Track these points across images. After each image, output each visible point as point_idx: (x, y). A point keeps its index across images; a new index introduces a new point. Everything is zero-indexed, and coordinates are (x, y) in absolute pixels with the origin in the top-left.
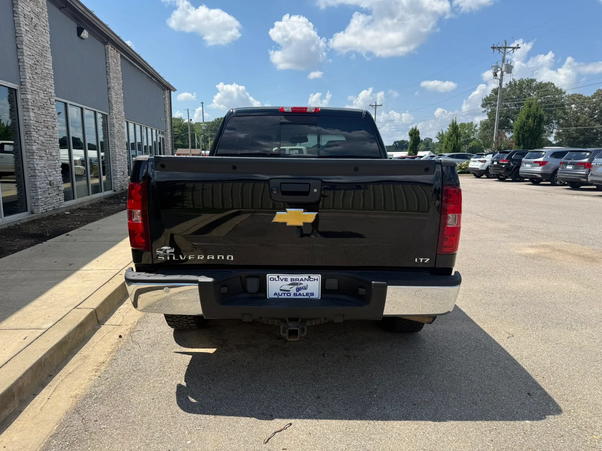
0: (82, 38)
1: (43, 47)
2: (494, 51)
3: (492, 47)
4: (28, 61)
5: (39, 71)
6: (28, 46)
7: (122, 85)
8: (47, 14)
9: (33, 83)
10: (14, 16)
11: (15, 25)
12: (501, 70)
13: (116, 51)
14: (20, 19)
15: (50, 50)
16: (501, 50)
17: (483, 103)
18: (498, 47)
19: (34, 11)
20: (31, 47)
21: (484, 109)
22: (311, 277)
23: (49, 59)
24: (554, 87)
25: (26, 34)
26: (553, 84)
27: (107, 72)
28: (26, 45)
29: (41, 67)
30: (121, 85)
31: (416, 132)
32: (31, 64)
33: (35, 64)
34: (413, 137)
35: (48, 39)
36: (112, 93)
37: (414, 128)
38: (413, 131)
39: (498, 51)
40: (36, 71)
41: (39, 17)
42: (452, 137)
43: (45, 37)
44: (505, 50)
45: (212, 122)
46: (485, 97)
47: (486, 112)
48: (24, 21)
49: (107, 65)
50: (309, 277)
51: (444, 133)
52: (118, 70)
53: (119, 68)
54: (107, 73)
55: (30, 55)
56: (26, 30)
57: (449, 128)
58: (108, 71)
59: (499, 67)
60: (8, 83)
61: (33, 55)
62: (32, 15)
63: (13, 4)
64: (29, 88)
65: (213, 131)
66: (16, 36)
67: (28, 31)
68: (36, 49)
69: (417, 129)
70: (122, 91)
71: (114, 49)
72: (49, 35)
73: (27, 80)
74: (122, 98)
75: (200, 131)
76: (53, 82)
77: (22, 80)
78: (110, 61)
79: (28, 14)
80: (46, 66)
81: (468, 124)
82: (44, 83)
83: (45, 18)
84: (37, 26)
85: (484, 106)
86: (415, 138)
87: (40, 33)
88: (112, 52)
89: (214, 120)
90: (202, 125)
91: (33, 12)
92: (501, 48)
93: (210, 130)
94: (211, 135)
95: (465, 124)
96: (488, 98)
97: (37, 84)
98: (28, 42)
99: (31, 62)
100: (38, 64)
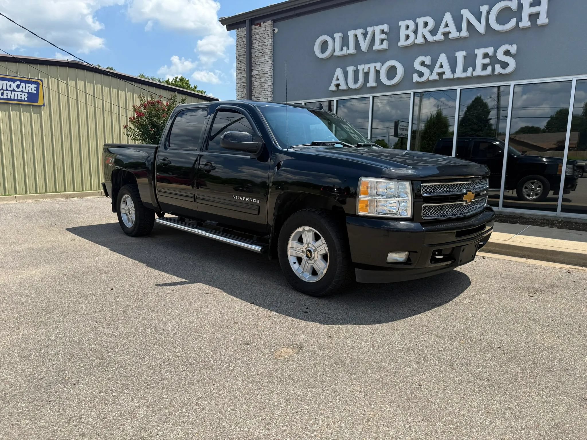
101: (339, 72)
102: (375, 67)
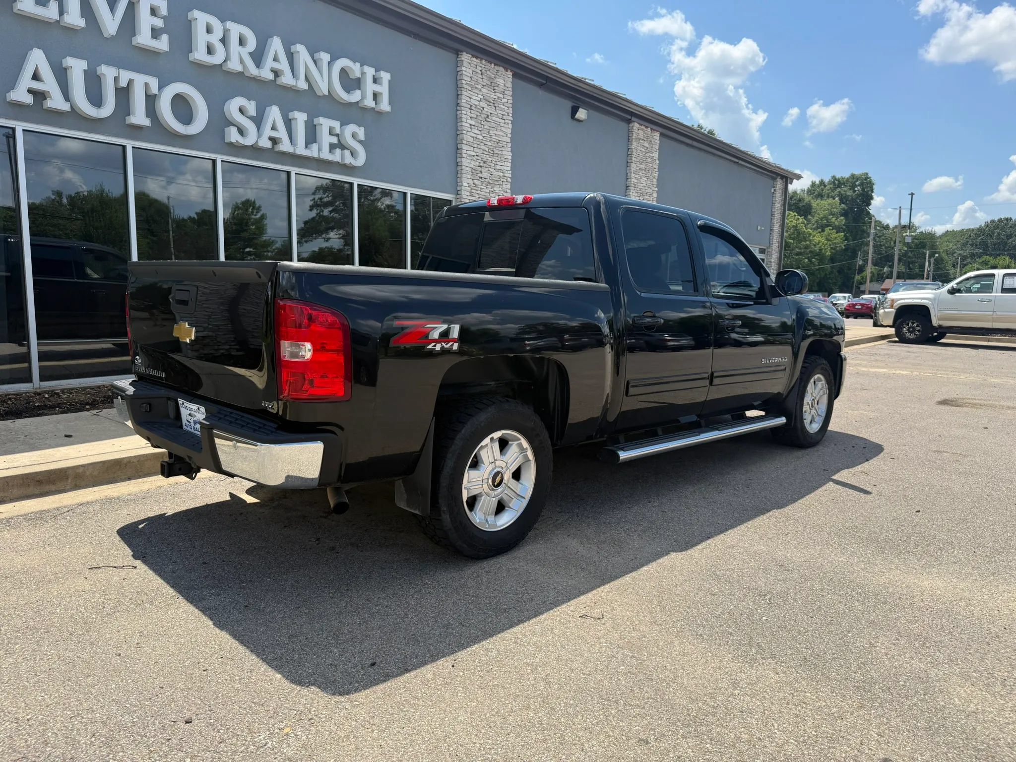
0: (579, 121)
1: (497, 143)
4: (467, 163)
5: (485, 175)
6: (471, 144)
7: (657, 180)
8: (510, 98)
9: (473, 191)
10: (457, 110)
11: (457, 119)
13: (649, 130)
14: (463, 112)
15: (510, 145)
19: (487, 98)
20: (476, 146)
22: (200, 409)
23: (506, 157)
25: (470, 130)
27: (627, 162)
28: (468, 143)
29: (490, 169)
30: (655, 180)
32: (473, 167)
33: (481, 167)
35: (509, 131)
36: (631, 193)
40: (481, 175)
41: (496, 105)
43: (503, 129)
45: (978, 229)
48: (469, 114)
49: (629, 153)
50: (199, 409)
52: (652, 158)
53: (656, 155)
54: (628, 165)
55: (474, 156)
56: (471, 125)
58: (629, 161)
60: (438, 193)
61: (477, 156)
62: (483, 104)
63: (458, 95)
64: (466, 197)
65: (976, 245)
66: (457, 134)
67: (474, 126)
68: (483, 147)
70: (656, 189)
71: (647, 127)
72: (510, 126)
73: (463, 188)
74: (655, 199)
75: (951, 246)
76: (509, 187)
77: (458, 188)
78: (634, 145)
79: (477, 103)
80: (498, 167)
82: (492, 190)
83: (506, 104)
84: (490, 117)
87: (494, 125)
88: (640, 132)
89: (983, 225)
90: (907, 236)
91: (486, 100)
93: (972, 245)
94: (973, 253)
97: (479, 192)
98: (471, 140)
99: (473, 164)
100: (485, 165)
101: (37, 59)
102: (146, 85)
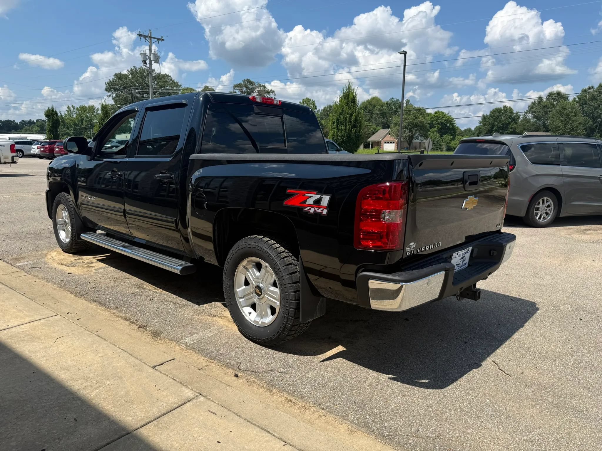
2: (141, 38)
3: (138, 34)
12: (150, 58)
16: (147, 39)
17: (107, 86)
18: (144, 36)
21: (109, 94)
24: (171, 79)
26: (170, 76)
31: (53, 113)
34: (51, 119)
37: (50, 108)
38: (49, 111)
39: (144, 40)
42: (103, 121)
44: (151, 40)
46: (108, 81)
47: (111, 97)
51: (63, 115)
57: (68, 110)
59: (147, 56)
69: (55, 109)
81: (89, 107)
85: (108, 90)
86: (53, 119)
92: (147, 36)
95: (86, 107)
96: (111, 82)
